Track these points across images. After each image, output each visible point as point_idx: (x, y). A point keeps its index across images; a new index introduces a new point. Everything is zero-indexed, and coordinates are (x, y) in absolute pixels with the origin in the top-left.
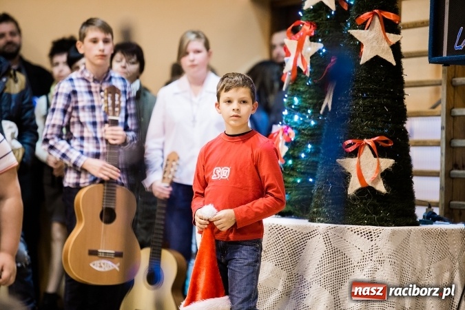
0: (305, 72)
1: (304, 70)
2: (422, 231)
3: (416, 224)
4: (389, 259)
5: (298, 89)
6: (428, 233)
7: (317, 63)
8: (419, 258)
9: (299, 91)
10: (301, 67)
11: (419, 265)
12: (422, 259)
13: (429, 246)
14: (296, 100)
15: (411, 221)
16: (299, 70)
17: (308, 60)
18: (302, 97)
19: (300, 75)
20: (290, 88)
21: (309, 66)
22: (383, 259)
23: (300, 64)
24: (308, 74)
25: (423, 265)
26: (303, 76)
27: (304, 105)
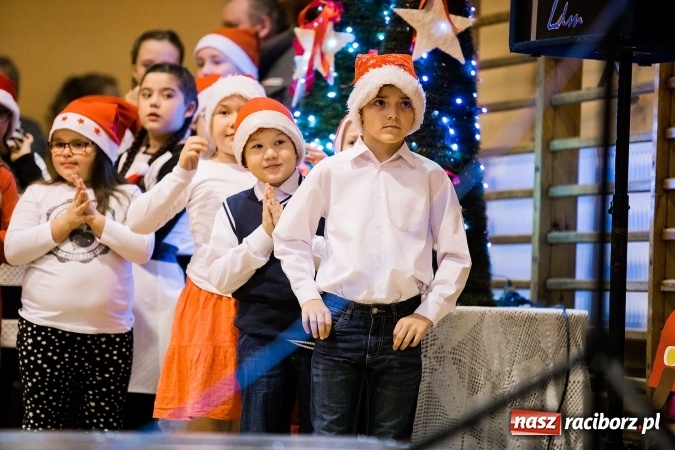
0: (327, 77)
1: (324, 74)
2: (501, 314)
3: (492, 303)
4: (451, 356)
5: (316, 103)
6: (510, 317)
7: (345, 65)
8: (497, 355)
9: (317, 106)
10: (321, 70)
11: (496, 365)
12: (500, 356)
13: (511, 338)
14: (312, 119)
15: (485, 299)
16: (318, 74)
17: (331, 60)
18: (321, 116)
19: (318, 82)
20: (303, 102)
21: (332, 69)
22: (443, 355)
23: (318, 65)
24: (331, 82)
25: (502, 365)
26: (323, 84)
27: (324, 126)
